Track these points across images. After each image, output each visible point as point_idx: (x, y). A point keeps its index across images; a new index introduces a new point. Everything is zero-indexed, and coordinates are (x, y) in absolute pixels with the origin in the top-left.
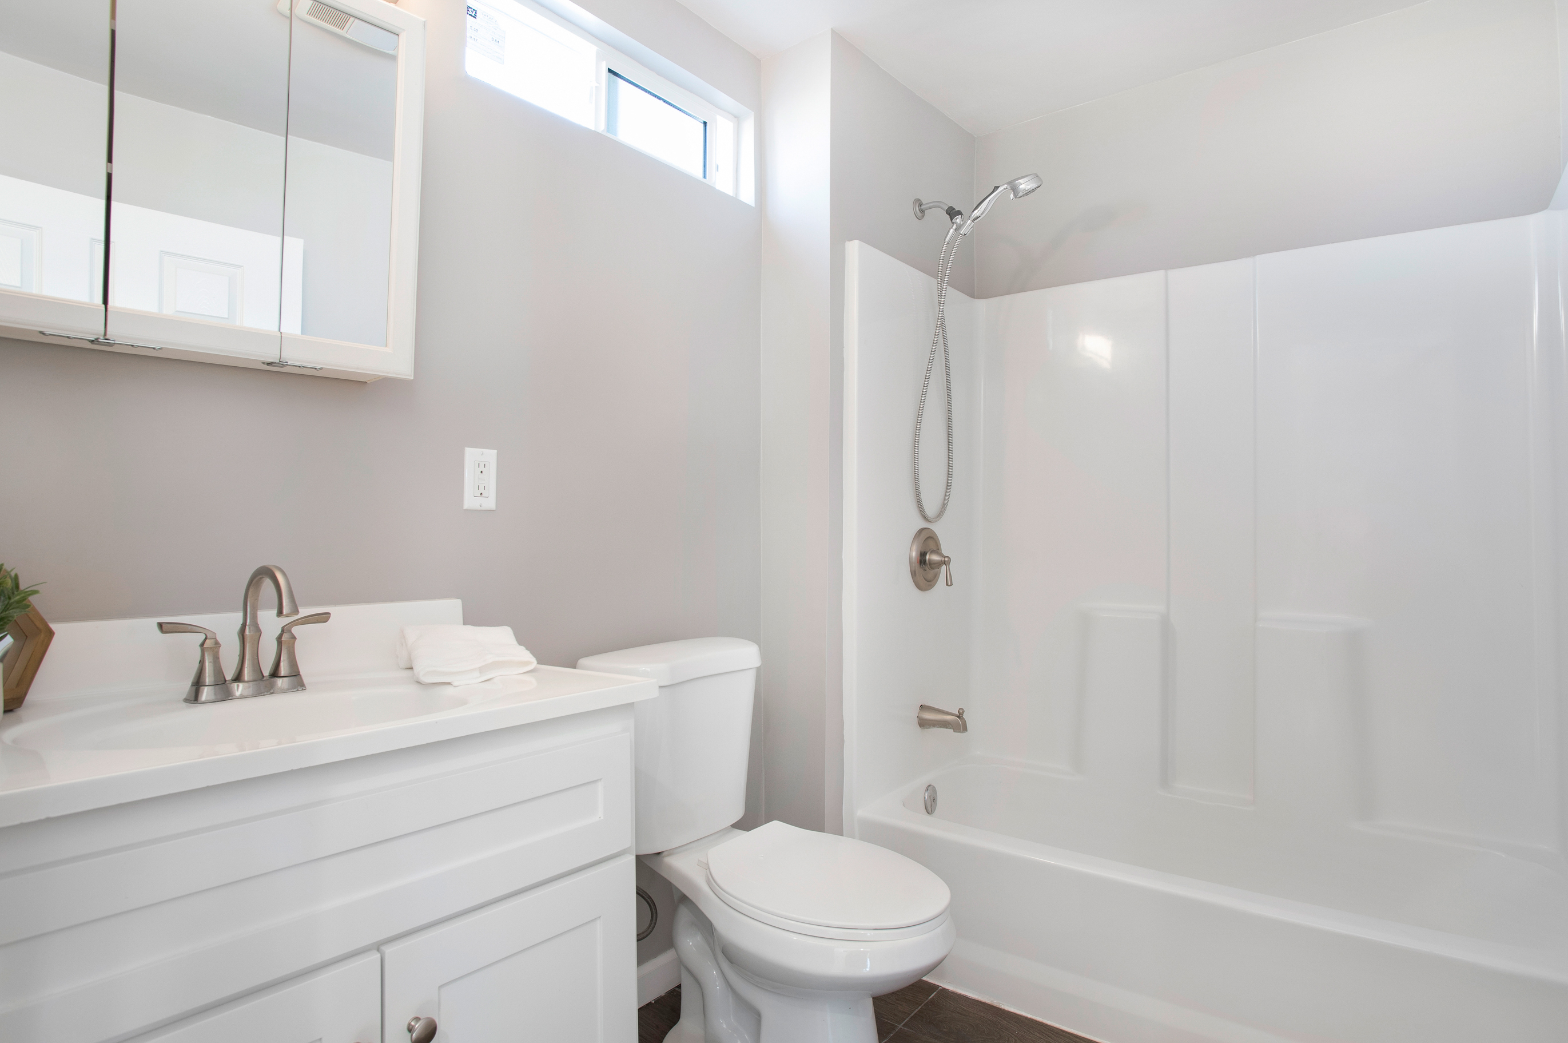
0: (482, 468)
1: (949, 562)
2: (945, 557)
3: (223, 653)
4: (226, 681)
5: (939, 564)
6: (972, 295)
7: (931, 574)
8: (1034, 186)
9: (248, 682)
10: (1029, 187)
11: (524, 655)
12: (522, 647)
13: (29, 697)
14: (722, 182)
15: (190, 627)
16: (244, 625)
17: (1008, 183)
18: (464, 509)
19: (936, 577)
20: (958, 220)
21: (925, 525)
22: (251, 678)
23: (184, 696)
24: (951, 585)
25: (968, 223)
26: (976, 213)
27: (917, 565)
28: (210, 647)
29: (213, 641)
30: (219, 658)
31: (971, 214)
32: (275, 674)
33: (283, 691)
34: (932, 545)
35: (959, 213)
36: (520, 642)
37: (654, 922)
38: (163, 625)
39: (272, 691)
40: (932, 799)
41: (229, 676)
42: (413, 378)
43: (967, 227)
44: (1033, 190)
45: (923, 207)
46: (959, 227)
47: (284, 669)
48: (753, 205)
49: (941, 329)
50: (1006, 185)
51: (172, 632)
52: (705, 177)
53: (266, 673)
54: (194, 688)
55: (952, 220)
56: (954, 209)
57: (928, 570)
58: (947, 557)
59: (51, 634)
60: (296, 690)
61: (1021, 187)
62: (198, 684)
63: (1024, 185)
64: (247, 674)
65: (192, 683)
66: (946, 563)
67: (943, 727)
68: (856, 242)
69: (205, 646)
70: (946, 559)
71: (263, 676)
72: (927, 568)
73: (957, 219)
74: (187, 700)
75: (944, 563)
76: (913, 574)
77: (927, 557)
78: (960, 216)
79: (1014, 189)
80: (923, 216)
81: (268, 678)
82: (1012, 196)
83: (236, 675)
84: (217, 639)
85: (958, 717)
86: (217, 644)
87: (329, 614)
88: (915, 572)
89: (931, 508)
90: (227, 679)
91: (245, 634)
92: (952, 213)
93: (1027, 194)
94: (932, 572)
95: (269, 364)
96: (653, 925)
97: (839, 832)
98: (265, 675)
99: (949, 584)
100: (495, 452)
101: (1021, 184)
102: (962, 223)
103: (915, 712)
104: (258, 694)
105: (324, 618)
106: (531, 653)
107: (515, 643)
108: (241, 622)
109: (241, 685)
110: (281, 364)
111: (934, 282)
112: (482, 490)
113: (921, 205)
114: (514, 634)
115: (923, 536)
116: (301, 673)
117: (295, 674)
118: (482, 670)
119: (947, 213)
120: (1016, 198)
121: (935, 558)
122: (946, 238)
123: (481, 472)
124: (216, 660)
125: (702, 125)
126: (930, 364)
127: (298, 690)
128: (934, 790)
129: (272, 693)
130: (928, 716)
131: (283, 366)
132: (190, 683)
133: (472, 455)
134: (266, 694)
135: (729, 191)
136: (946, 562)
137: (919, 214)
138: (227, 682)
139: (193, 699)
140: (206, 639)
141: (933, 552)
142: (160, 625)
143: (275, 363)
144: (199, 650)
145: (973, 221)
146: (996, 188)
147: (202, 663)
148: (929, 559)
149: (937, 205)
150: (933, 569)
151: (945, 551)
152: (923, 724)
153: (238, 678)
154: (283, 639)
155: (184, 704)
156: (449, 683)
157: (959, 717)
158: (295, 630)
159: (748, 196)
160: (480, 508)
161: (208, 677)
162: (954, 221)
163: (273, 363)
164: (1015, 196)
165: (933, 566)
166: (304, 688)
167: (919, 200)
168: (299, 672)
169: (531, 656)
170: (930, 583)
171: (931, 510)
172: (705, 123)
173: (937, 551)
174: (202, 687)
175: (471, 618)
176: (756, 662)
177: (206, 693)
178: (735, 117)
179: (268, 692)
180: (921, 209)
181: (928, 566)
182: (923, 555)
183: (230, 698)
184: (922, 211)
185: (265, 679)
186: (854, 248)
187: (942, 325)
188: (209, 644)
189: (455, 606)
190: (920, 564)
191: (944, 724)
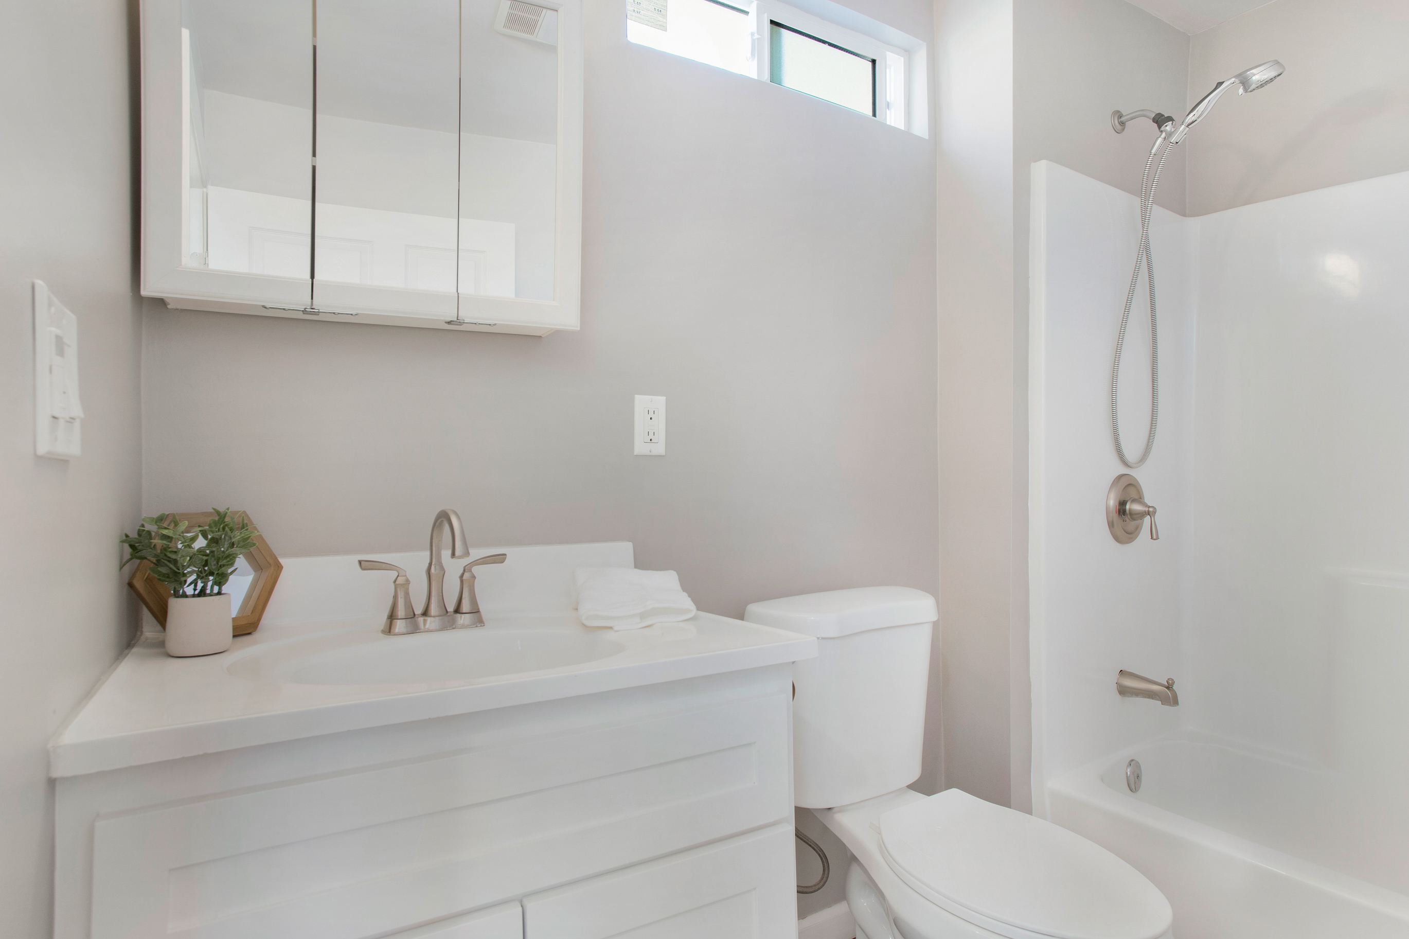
0: (651, 415)
1: (1155, 512)
2: (1149, 507)
3: (412, 589)
4: (414, 615)
5: (1142, 515)
6: (1183, 212)
7: (1131, 525)
8: (1273, 74)
9: (434, 617)
10: (1265, 77)
11: (687, 603)
12: (685, 594)
13: (263, 621)
14: (894, 117)
15: (384, 566)
16: (430, 564)
17: (1235, 77)
18: (635, 454)
19: (1138, 529)
20: (1168, 127)
21: (1125, 471)
22: (437, 614)
23: (382, 628)
24: (1157, 538)
25: (1181, 129)
26: (1190, 118)
27: (1115, 516)
28: (402, 586)
29: (404, 578)
30: (409, 594)
31: (1185, 119)
32: (457, 611)
33: (464, 627)
34: (1133, 493)
35: (1170, 119)
36: (685, 587)
37: (826, 876)
38: (362, 563)
39: (454, 627)
40: (1136, 776)
41: (418, 611)
42: (579, 329)
43: (1180, 133)
44: (1272, 80)
45: (1123, 119)
46: (1170, 135)
47: (466, 607)
48: (926, 137)
49: (1144, 252)
50: (1234, 79)
51: (369, 569)
52: (874, 115)
53: (451, 608)
54: (389, 620)
55: (1159, 127)
56: (1163, 115)
57: (1128, 520)
58: (1152, 507)
59: (279, 567)
60: (475, 626)
61: (1254, 78)
62: (392, 617)
63: (1258, 75)
64: (434, 610)
65: (388, 616)
66: (1151, 514)
67: (1149, 698)
68: (1043, 163)
69: (397, 582)
70: (1151, 509)
71: (447, 612)
72: (1126, 518)
73: (1166, 126)
74: (383, 632)
75: (1149, 513)
76: (1111, 525)
77: (1128, 507)
78: (1171, 122)
79: (1245, 82)
80: (1123, 129)
81: (452, 614)
82: (1241, 91)
83: (424, 610)
84: (407, 576)
85: (1166, 688)
86: (408, 582)
87: (505, 555)
88: (1113, 522)
89: (1132, 452)
90: (416, 613)
91: (431, 573)
92: (1160, 120)
93: (1262, 86)
94: (1134, 523)
95: (449, 323)
96: (825, 879)
97: (1027, 809)
98: (448, 610)
99: (1155, 537)
100: (664, 398)
101: (1254, 75)
102: (1173, 130)
103: (1114, 677)
104: (443, 628)
105: (500, 558)
106: (693, 600)
107: (679, 588)
108: (428, 561)
109: (429, 619)
110: (458, 322)
111: (1137, 201)
112: (651, 436)
113: (1120, 116)
114: (679, 579)
115: (1124, 482)
116: (481, 610)
117: (475, 611)
118: (643, 616)
119: (1154, 121)
120: (1246, 92)
121: (1137, 507)
122: (1152, 149)
123: (651, 419)
124: (407, 594)
125: (870, 64)
126: (1132, 291)
127: (477, 627)
128: (1138, 766)
129: (454, 629)
130: (1129, 683)
131: (461, 324)
132: (386, 617)
133: (642, 402)
134: (448, 628)
135: (901, 126)
136: (1151, 512)
137: (1119, 127)
138: (416, 616)
139: (388, 631)
140: (398, 576)
141: (1134, 501)
142: (360, 562)
143: (453, 321)
144: (393, 586)
145: (1188, 126)
146: (1220, 84)
147: (395, 598)
148: (1130, 509)
149: (1142, 114)
150: (1134, 519)
151: (1148, 499)
152: (1123, 691)
153: (425, 613)
154: (464, 577)
155: (382, 635)
156: (611, 628)
157: (1168, 688)
158: (475, 569)
159: (921, 128)
160: (650, 454)
161: (401, 612)
162: (1162, 128)
163: (451, 321)
164: (1246, 90)
165: (1134, 516)
166: (482, 625)
167: (1118, 112)
168: (479, 609)
169: (692, 603)
170: (1130, 536)
171: (1131, 454)
172: (874, 62)
173: (1139, 499)
174: (395, 620)
175: (642, 562)
176: (933, 616)
177: (400, 625)
178: (906, 51)
179: (450, 627)
180: (1121, 121)
181: (1129, 516)
182: (1122, 504)
183: (417, 631)
184: (1122, 124)
185: (449, 614)
186: (1041, 171)
187: (1146, 248)
188: (401, 580)
189: (626, 549)
190: (1119, 513)
191: (1150, 695)
